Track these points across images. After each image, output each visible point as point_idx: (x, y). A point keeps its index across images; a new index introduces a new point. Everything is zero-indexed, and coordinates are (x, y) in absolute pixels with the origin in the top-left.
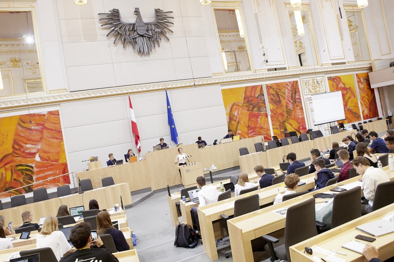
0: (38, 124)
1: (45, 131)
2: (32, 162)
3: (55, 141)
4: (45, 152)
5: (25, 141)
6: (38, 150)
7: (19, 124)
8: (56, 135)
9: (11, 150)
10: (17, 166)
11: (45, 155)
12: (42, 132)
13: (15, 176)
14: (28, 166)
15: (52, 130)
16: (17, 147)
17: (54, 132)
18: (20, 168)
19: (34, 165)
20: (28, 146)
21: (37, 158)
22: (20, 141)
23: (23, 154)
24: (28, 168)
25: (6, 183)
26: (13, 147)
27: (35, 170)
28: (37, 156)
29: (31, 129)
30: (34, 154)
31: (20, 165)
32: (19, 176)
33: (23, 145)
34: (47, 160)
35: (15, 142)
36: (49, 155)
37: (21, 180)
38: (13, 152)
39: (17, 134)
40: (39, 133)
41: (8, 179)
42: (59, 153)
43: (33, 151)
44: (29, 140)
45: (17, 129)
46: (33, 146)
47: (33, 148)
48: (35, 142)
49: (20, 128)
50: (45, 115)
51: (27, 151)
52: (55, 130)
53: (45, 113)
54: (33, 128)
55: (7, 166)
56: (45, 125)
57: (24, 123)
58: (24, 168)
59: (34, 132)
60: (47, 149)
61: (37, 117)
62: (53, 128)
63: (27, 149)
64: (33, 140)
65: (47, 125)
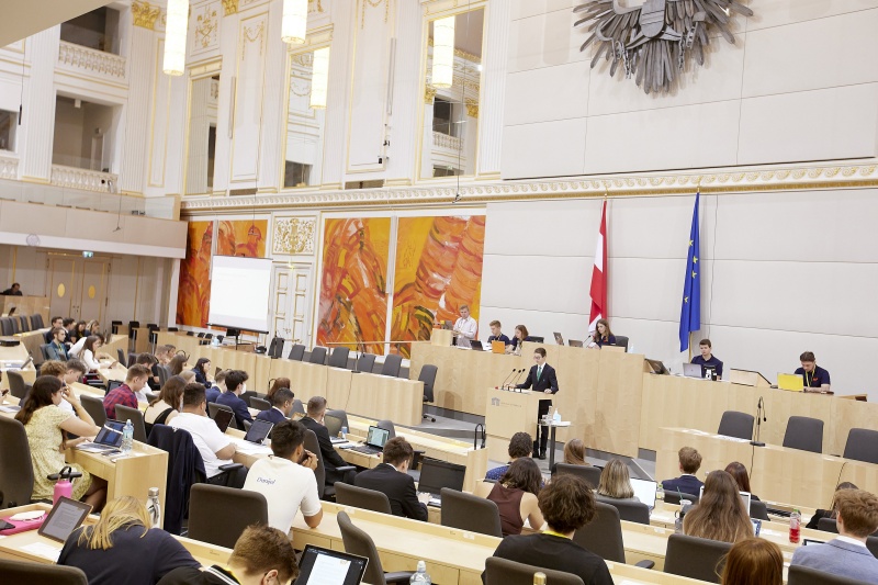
0: (455, 239)
1: (461, 254)
2: (434, 308)
3: (471, 276)
4: (455, 295)
5: (433, 265)
6: (446, 287)
7: (431, 234)
8: (474, 265)
9: (413, 278)
10: (417, 308)
11: (452, 300)
12: (456, 254)
13: (410, 326)
14: (428, 312)
15: (470, 254)
16: (422, 274)
17: (471, 258)
18: (419, 312)
19: (435, 314)
20: (435, 276)
21: (442, 303)
22: (428, 264)
23: (426, 290)
24: (428, 316)
25: (399, 332)
26: (418, 274)
27: (435, 321)
28: (443, 297)
29: (443, 246)
30: (438, 293)
31: (420, 308)
32: (415, 326)
33: (429, 272)
34: (453, 311)
35: (421, 266)
36: (458, 301)
37: (417, 336)
38: (416, 282)
39: (426, 252)
40: (452, 256)
41: (403, 327)
42: (471, 302)
43: (440, 287)
44: (438, 265)
45: (427, 241)
46: (441, 278)
47: (440, 281)
48: (445, 271)
49: (431, 242)
50: (465, 222)
51: (432, 286)
52: (475, 255)
53: (467, 218)
54: (447, 243)
55: (406, 304)
56: (464, 244)
57: (438, 232)
58: (424, 314)
59: (447, 252)
60: (457, 288)
61: (455, 225)
62: (472, 251)
63: (434, 281)
64: (442, 267)
65: (467, 243)
